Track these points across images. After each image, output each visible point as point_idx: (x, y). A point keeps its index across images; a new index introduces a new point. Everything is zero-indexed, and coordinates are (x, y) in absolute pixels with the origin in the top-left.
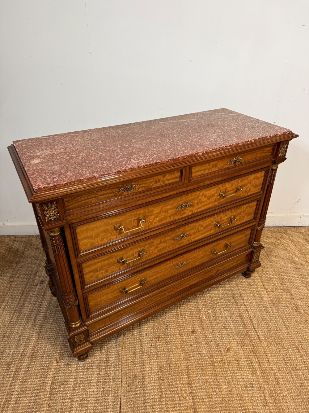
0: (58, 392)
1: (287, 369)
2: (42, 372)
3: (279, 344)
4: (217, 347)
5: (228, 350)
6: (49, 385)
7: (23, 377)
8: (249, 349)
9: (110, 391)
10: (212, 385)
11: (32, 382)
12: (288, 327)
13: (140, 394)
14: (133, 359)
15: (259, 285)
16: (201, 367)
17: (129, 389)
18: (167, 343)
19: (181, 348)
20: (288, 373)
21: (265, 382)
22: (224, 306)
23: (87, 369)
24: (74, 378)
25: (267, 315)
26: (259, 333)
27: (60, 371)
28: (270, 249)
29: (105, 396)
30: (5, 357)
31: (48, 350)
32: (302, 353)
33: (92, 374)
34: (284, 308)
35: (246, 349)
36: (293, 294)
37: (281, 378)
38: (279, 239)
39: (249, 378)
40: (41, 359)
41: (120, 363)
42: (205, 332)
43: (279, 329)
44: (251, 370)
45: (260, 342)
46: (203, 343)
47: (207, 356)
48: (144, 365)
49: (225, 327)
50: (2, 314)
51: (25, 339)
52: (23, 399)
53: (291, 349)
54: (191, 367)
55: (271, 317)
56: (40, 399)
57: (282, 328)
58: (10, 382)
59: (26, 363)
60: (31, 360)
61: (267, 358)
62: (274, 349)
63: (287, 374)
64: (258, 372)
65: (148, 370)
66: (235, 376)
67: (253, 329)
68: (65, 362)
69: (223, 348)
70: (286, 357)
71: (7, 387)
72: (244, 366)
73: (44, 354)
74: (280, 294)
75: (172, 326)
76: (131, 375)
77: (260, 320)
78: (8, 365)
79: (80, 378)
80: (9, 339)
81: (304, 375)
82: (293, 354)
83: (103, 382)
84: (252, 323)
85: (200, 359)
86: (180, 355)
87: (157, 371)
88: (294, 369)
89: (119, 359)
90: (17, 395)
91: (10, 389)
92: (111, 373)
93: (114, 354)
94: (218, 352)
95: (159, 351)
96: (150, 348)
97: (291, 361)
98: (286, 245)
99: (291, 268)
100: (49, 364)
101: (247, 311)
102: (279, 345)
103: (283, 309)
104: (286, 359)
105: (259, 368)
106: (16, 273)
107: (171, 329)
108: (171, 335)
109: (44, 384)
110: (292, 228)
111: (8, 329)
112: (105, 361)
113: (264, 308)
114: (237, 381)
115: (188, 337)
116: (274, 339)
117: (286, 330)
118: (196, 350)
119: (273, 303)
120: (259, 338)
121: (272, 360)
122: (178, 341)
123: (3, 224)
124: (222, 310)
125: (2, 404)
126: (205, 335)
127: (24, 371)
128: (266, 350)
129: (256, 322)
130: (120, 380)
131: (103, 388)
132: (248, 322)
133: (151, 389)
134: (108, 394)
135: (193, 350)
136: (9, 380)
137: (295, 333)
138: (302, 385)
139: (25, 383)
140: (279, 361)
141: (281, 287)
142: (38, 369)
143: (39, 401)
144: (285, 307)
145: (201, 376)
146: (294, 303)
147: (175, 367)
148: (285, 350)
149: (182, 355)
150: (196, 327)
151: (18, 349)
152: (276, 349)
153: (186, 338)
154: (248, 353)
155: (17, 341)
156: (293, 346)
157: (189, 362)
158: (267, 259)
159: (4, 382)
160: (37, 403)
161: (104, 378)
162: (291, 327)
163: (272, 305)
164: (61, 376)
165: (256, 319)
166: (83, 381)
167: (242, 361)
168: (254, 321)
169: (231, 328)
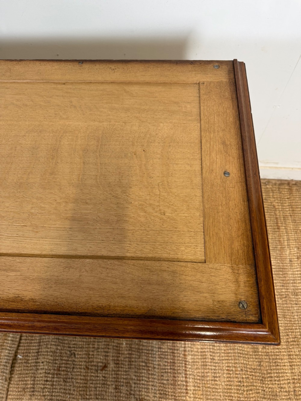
12: (231, 373)
18: (65, 380)
19: (82, 391)
26: (190, 379)
42: (118, 369)
43: (218, 375)
45: (187, 393)
49: (146, 363)
57: (224, 374)
67: (184, 372)
75: (78, 354)
77: (198, 357)
84: (185, 361)
95: (54, 391)
96: (45, 384)
115: (94, 375)
116: (207, 391)
117: (227, 378)
120: (186, 386)
122: (81, 379)
126: (117, 375)
129: (190, 361)
132: (181, 359)
137: (237, 384)
150: (108, 360)
153: (91, 376)
162: (236, 374)
165: (192, 355)
168: (189, 357)
169: (155, 366)
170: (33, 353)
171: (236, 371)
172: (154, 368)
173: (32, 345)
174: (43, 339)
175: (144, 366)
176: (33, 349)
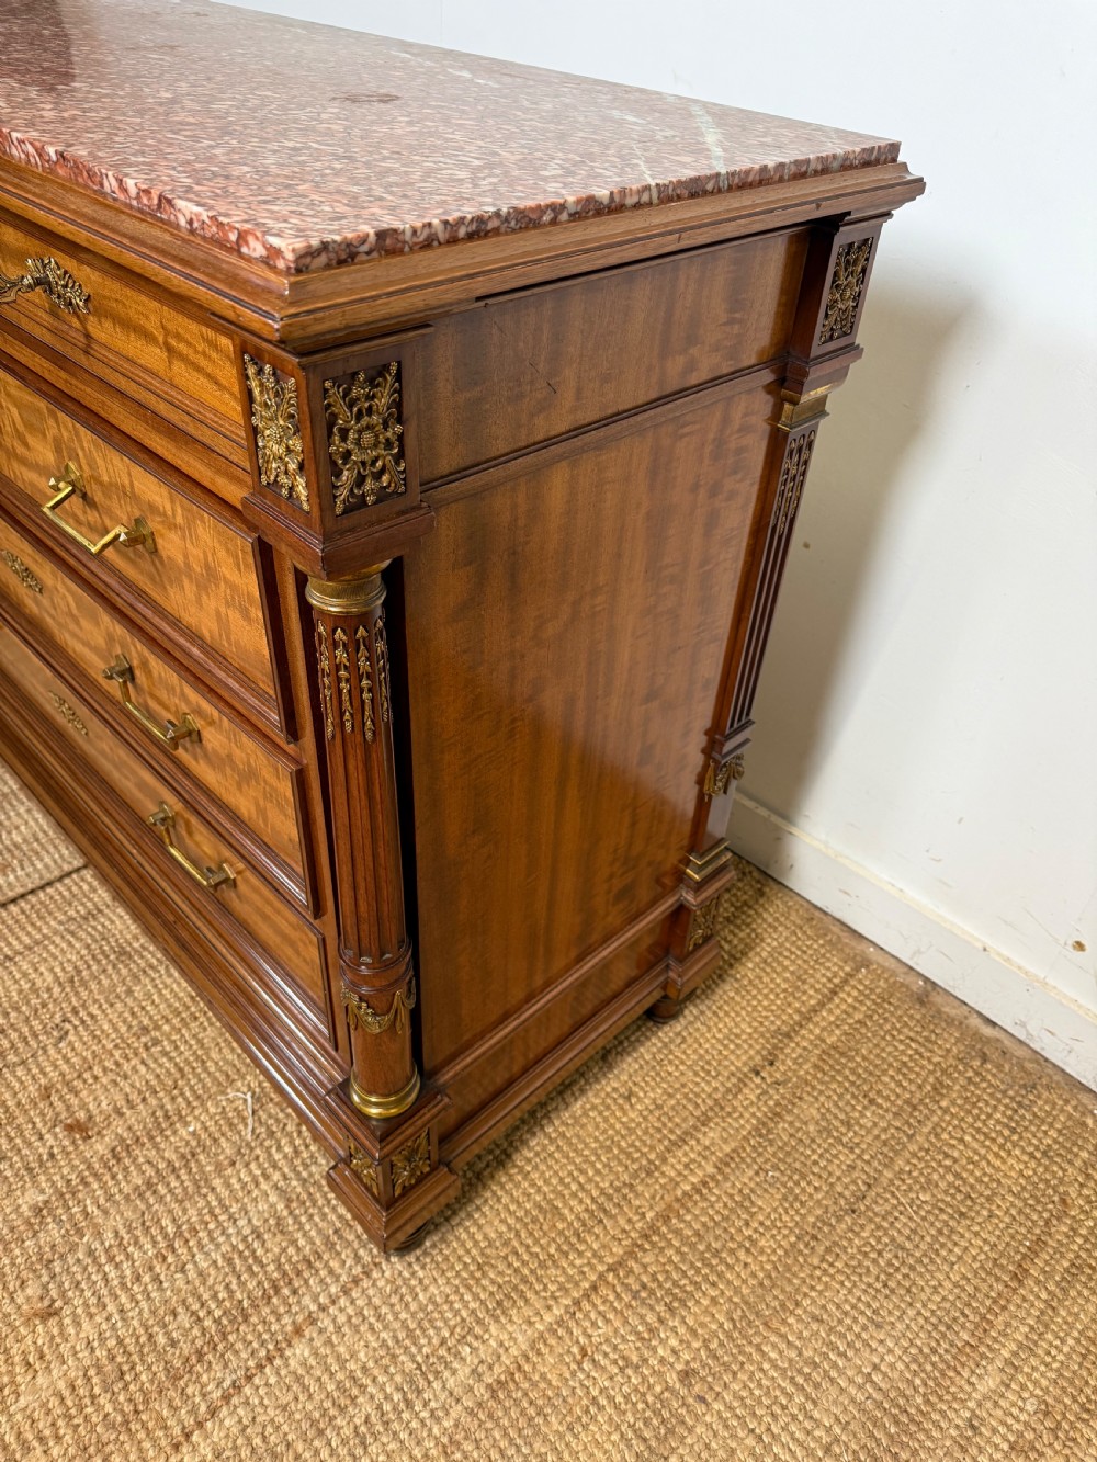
4: (35, 1259)
5: (46, 1314)
8: (99, 1409)
15: (578, 1262)
22: (305, 1174)
25: (389, 1398)
26: (232, 1414)
35: (92, 1396)
42: (103, 1171)
49: (179, 1234)
55: (386, 1423)
67: (240, 1374)
69: (46, 1287)
74: (603, 1401)
75: (71, 1044)
84: (279, 1349)
99: (876, 1377)
101: (345, 1290)
113: (427, 1358)
115: (39, 1124)
119: (495, 1396)
120: (199, 1424)
124: (276, 1176)
126: (83, 1182)
129: (293, 1365)
132: (274, 1327)
141: (658, 1389)
150: (109, 1126)
153: (31, 1121)
154: (67, 1416)
158: (820, 1213)
163: (480, 1391)
165: (315, 1354)
168: (300, 1350)
169: (189, 1266)
172: (183, 1270)
173: (20, 934)
174: (53, 943)
175: (166, 1236)
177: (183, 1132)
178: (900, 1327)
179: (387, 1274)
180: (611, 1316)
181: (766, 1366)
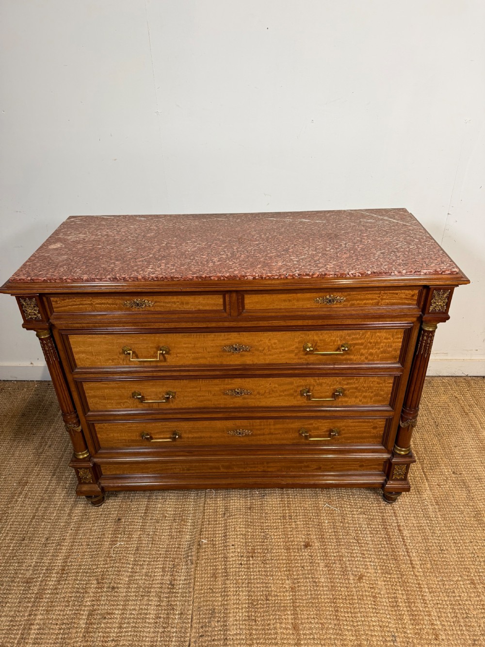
0: (96, 629)
1: (453, 615)
2: (75, 597)
3: (443, 572)
4: (342, 573)
5: (361, 578)
6: (84, 617)
7: (47, 602)
8: (394, 578)
9: (173, 633)
10: (332, 634)
11: (61, 611)
12: (459, 545)
13: (219, 640)
14: (211, 585)
16: (315, 603)
17: (202, 632)
18: (264, 562)
19: (286, 571)
20: (453, 622)
21: (416, 634)
22: (359, 507)
23: (142, 596)
24: (122, 610)
25: (427, 523)
26: (412, 553)
27: (102, 596)
28: (440, 413)
29: (166, 641)
30: (24, 570)
31: (86, 564)
32: (480, 591)
33: (148, 605)
34: (456, 513)
35: (390, 578)
36: (473, 491)
37: (442, 631)
38: (456, 397)
39: (390, 626)
40: (75, 576)
41: (191, 590)
42: (325, 547)
43: (445, 548)
44: (394, 613)
45: (413, 567)
46: (322, 565)
47: (326, 586)
48: (227, 596)
49: (357, 540)
50: (24, 503)
51: (54, 543)
52: (46, 636)
53: (461, 583)
54: (300, 602)
55: (433, 527)
56: (70, 638)
57: (451, 546)
58: (29, 608)
59: (53, 581)
60: (61, 577)
61: (422, 596)
62: (434, 581)
63: (452, 624)
64: (406, 618)
65: (234, 604)
66: (368, 621)
67: (403, 546)
68: (110, 583)
69: (353, 574)
70: (454, 595)
71: (24, 616)
72: (385, 606)
73: (80, 569)
74: (451, 489)
75: (274, 535)
76: (207, 610)
77: (415, 532)
78: (27, 583)
79: (130, 610)
80: (31, 543)
81: (480, 626)
82: (464, 590)
83: (164, 618)
84: (402, 536)
85: (315, 591)
86: (283, 582)
87: (247, 606)
88: (465, 616)
89: (190, 583)
90: (38, 629)
91: (29, 620)
92: (176, 605)
93: (183, 576)
94: (344, 581)
95: (252, 574)
96: (239, 568)
97: (460, 602)
98: (467, 408)
99: (473, 447)
100: (86, 584)
101: (396, 516)
102: (443, 575)
103: (454, 514)
104: (452, 599)
105: (408, 611)
106: (46, 440)
107: (272, 539)
108: (271, 549)
109: (77, 614)
110: (479, 378)
111: (30, 528)
112: (169, 585)
113: (422, 511)
114: (371, 630)
115: (298, 554)
116: (436, 564)
117: (456, 550)
118: (309, 576)
119: (439, 505)
120: (411, 561)
121: (430, 599)
122: (282, 560)
123: (31, 364)
124: (355, 513)
125: (16, 642)
126: (325, 553)
127: (50, 594)
128: (421, 582)
129: (408, 535)
130: (190, 617)
131: (164, 628)
132: (396, 534)
133: (236, 634)
134: (170, 638)
135: (304, 576)
136: (28, 607)
137: (470, 555)
138: (476, 642)
139: (50, 613)
140: (441, 602)
141: (454, 479)
142: (71, 592)
143: (69, 641)
144: (457, 511)
145: (314, 618)
146: (473, 506)
147: (275, 600)
148: (452, 583)
149: (287, 582)
150: (311, 539)
151: (42, 559)
152: (438, 581)
153: (295, 556)
154: (392, 586)
155: (42, 547)
156: (466, 578)
157: (297, 594)
158: (434, 430)
159: (20, 609)
160: (66, 645)
161: (166, 612)
162: (465, 546)
163: (436, 507)
164: (102, 605)
165: (408, 530)
166: (134, 614)
167: (381, 598)
168: (405, 533)
169: (368, 542)
170: (219, 537)
171: (464, 543)
172: (368, 544)
173: (217, 529)
174: (230, 522)
175: (356, 543)
176: (219, 534)
177: (326, 525)
178: (466, 436)
179: (397, 506)
180: (434, 476)
181: (460, 460)
